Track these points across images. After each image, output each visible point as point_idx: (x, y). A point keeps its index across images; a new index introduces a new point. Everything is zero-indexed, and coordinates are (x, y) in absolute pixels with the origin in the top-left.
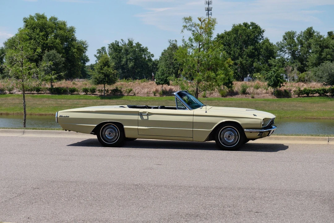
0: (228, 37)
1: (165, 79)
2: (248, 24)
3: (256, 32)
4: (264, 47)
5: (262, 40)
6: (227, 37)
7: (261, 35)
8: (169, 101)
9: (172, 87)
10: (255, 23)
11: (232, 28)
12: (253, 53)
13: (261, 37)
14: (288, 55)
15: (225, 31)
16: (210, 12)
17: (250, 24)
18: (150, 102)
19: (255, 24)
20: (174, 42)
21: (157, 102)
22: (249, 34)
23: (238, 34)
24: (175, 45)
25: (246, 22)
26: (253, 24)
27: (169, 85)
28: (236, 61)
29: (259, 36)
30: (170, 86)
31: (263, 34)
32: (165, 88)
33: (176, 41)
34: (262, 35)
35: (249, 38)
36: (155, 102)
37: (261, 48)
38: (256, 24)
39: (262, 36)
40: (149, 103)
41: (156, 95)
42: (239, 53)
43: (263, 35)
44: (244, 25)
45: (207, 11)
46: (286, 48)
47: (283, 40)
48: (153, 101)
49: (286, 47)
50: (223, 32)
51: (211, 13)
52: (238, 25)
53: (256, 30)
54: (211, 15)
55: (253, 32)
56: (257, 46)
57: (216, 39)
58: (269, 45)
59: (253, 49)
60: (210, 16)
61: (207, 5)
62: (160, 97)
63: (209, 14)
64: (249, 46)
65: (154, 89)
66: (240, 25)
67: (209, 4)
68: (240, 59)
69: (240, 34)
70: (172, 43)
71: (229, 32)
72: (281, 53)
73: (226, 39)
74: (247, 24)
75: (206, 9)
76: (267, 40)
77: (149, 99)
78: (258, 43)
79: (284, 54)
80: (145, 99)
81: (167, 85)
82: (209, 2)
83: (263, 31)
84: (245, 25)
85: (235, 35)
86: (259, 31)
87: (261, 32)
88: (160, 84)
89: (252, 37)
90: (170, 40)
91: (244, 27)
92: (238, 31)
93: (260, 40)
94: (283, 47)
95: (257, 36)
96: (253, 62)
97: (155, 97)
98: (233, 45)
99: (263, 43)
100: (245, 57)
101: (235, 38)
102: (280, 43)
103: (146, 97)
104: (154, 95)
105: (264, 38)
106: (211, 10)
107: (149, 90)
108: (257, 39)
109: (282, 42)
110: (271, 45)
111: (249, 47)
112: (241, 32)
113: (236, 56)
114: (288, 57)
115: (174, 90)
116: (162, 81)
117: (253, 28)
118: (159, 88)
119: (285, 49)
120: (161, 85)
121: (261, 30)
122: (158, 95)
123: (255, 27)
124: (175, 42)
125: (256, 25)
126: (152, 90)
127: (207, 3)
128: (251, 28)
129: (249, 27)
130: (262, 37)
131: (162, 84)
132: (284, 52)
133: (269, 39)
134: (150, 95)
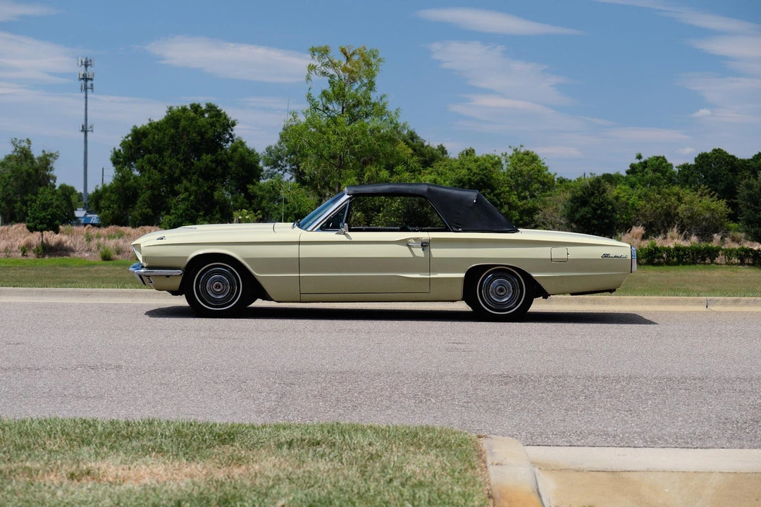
0: (158, 135)
1: (49, 219)
2: (201, 108)
3: (218, 126)
4: (237, 156)
5: (230, 143)
6: (154, 134)
7: (227, 131)
8: (60, 268)
9: (64, 238)
10: (216, 105)
11: (166, 114)
12: (214, 170)
13: (228, 136)
14: (290, 176)
15: (149, 122)
16: (89, 83)
17: (204, 107)
18: (15, 270)
19: (215, 108)
20: (25, 144)
21: (33, 269)
22: (203, 130)
23: (178, 128)
24: (26, 151)
25: (197, 103)
26: (211, 108)
27: (57, 233)
28: (177, 188)
29: (224, 134)
30: (58, 235)
31: (232, 130)
32: (47, 240)
33: (29, 141)
34: (230, 132)
35: (203, 138)
36: (28, 270)
37: (231, 159)
38: (218, 108)
39: (230, 134)
40: (13, 271)
41: (27, 256)
42: (181, 170)
43: (233, 133)
44: (191, 107)
45: (83, 81)
46: (286, 160)
47: (280, 143)
48: (22, 268)
49: (286, 158)
50: (145, 123)
51: (92, 85)
52: (180, 108)
53: (217, 121)
54: (92, 89)
55: (212, 125)
56: (221, 154)
57: (130, 138)
58: (247, 154)
59: (212, 161)
60: (89, 91)
61: (83, 67)
62: (37, 259)
63: (86, 89)
64: (204, 154)
65: (22, 241)
66: (184, 110)
67: (86, 66)
68: (185, 181)
69: (184, 129)
70: (18, 145)
71: (158, 124)
72: (276, 170)
73: (154, 138)
74: (199, 106)
75: (81, 77)
76: (242, 144)
77: (13, 263)
78: (222, 147)
79: (281, 172)
80: (3, 265)
81: (51, 232)
82: (86, 62)
83: (234, 124)
84: (196, 108)
85: (172, 131)
86: (224, 123)
87: (228, 124)
88: (37, 230)
89: (210, 134)
90: (16, 139)
91: (192, 114)
92: (179, 120)
93: (227, 142)
94: (280, 158)
95: (220, 134)
96: (213, 189)
97: (24, 258)
98: (169, 152)
99: (234, 149)
100: (195, 177)
101: (172, 137)
102: (273, 148)
103: (5, 260)
104: (23, 255)
105: (234, 138)
106: (92, 79)
107: (9, 243)
108: (221, 139)
109: (279, 147)
110: (251, 153)
111: (204, 157)
112: (186, 123)
113: (176, 175)
114: (291, 178)
115: (68, 243)
116: (43, 223)
117: (211, 117)
118: (35, 238)
119: (284, 162)
120: (38, 233)
121: (228, 121)
122: (32, 255)
123: (216, 115)
124: (27, 145)
125: (219, 111)
126: (18, 243)
127: (84, 63)
128: (206, 115)
129: (202, 114)
130: (231, 136)
131: (42, 231)
132: (281, 170)
133: (244, 141)
134: (13, 254)
